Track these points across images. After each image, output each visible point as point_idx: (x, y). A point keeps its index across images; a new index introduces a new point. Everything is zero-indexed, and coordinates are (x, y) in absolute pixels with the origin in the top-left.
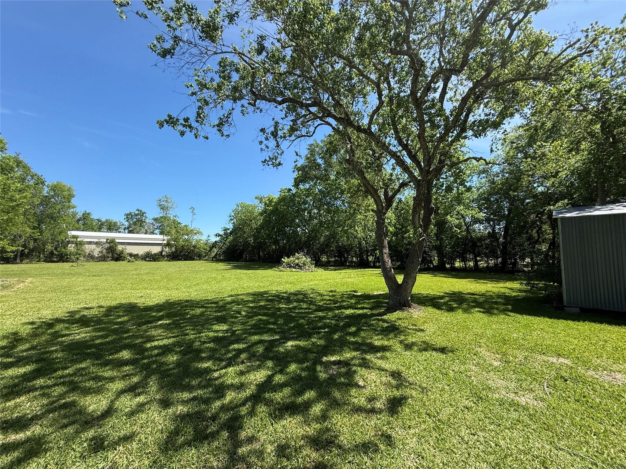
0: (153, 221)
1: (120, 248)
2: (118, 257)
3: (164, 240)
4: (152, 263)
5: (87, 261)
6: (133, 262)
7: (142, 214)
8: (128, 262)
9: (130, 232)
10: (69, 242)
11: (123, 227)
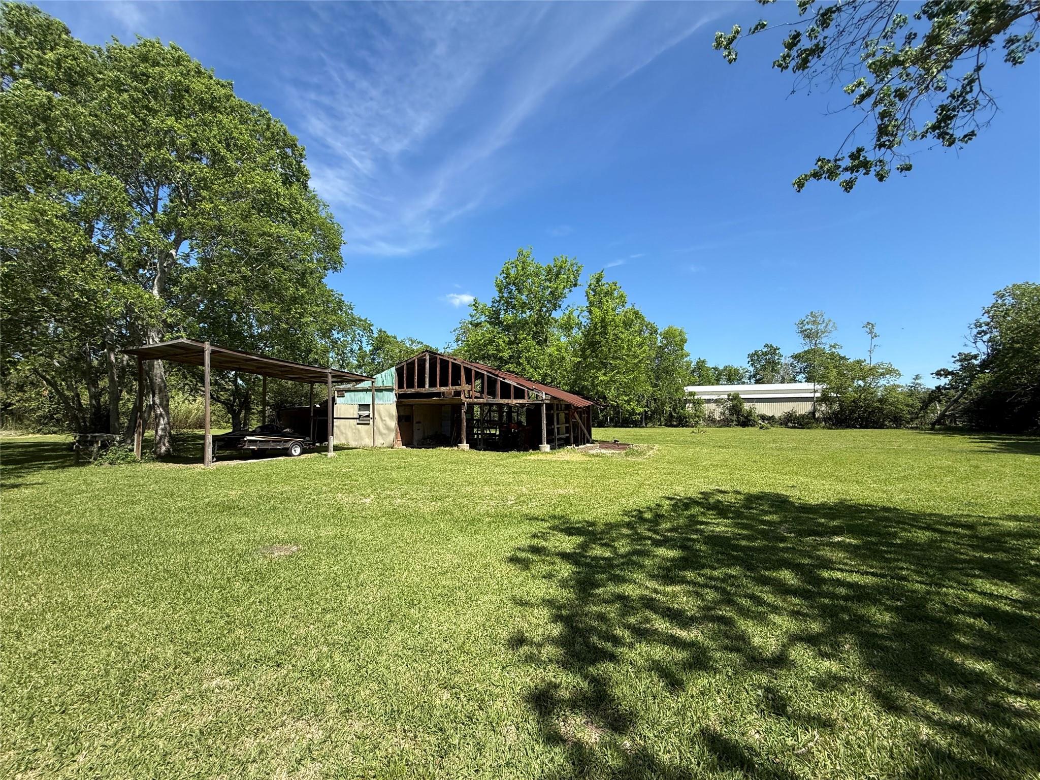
0: (792, 360)
1: (747, 406)
2: (746, 421)
3: (815, 391)
4: (799, 431)
5: (708, 425)
6: (767, 428)
7: (773, 351)
8: (761, 428)
9: (758, 382)
10: (686, 401)
11: (748, 374)
